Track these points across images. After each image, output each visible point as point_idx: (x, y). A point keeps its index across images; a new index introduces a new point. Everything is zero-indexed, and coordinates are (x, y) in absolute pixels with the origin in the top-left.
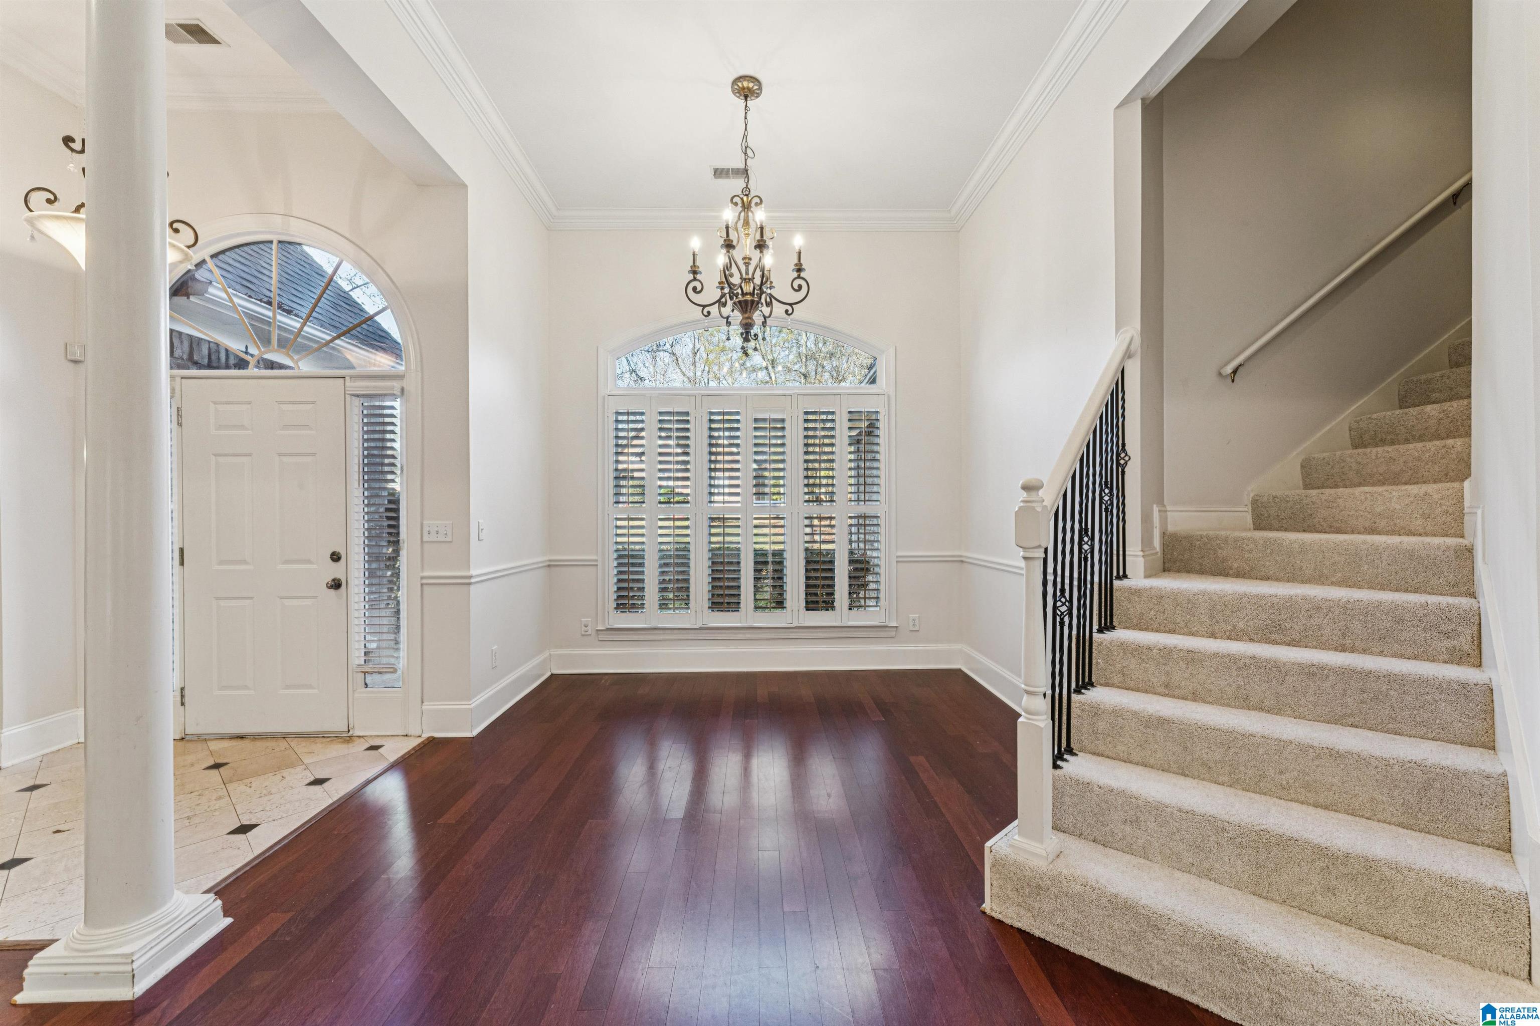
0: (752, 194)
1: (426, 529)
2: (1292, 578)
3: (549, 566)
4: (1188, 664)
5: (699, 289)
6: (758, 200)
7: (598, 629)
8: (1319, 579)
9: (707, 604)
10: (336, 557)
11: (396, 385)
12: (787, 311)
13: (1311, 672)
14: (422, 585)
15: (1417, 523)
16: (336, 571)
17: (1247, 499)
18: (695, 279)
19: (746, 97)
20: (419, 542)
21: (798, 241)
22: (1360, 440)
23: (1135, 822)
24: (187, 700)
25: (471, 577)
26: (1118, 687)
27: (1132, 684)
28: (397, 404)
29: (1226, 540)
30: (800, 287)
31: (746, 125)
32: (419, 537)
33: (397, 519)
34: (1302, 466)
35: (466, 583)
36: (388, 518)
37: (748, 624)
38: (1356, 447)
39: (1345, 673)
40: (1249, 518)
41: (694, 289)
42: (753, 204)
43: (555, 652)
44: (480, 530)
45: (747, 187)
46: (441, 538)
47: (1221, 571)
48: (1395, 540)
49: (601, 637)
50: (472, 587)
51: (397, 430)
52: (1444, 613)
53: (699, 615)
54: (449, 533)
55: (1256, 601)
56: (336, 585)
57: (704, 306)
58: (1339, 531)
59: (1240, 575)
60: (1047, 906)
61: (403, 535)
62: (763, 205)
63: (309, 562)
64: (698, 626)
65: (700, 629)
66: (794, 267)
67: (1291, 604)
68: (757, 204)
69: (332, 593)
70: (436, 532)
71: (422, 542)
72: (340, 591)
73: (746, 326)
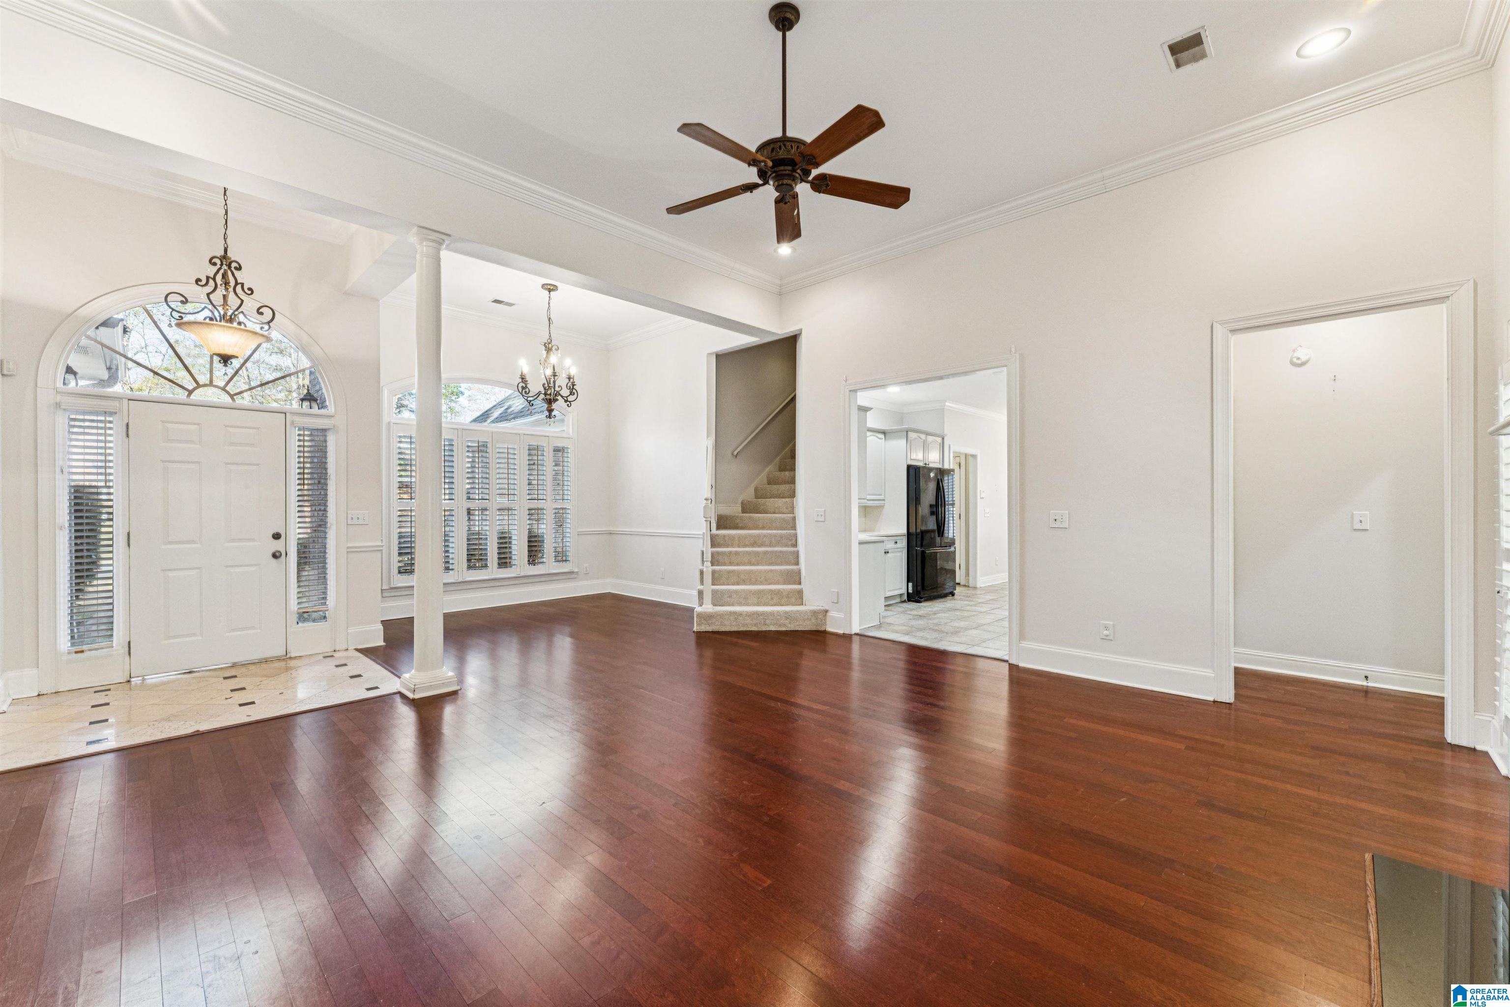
0: (553, 343)
1: (350, 517)
2: (757, 528)
4: (736, 555)
8: (763, 528)
10: (277, 536)
11: (328, 422)
12: (568, 405)
13: (765, 553)
14: (348, 553)
15: (785, 510)
16: (278, 545)
17: (740, 501)
19: (548, 291)
20: (345, 525)
22: (770, 482)
23: (730, 597)
25: (382, 546)
29: (738, 517)
31: (549, 309)
32: (345, 521)
34: (755, 490)
35: (379, 550)
37: (493, 577)
38: (768, 484)
39: (772, 552)
40: (740, 509)
45: (551, 339)
46: (361, 522)
47: (736, 527)
48: (780, 515)
50: (382, 552)
52: (790, 535)
54: (368, 518)
55: (750, 535)
56: (276, 556)
58: (767, 513)
59: (742, 528)
60: (714, 620)
63: (253, 540)
67: (759, 536)
69: (274, 561)
70: (358, 519)
71: (347, 525)
72: (280, 560)
73: (550, 411)
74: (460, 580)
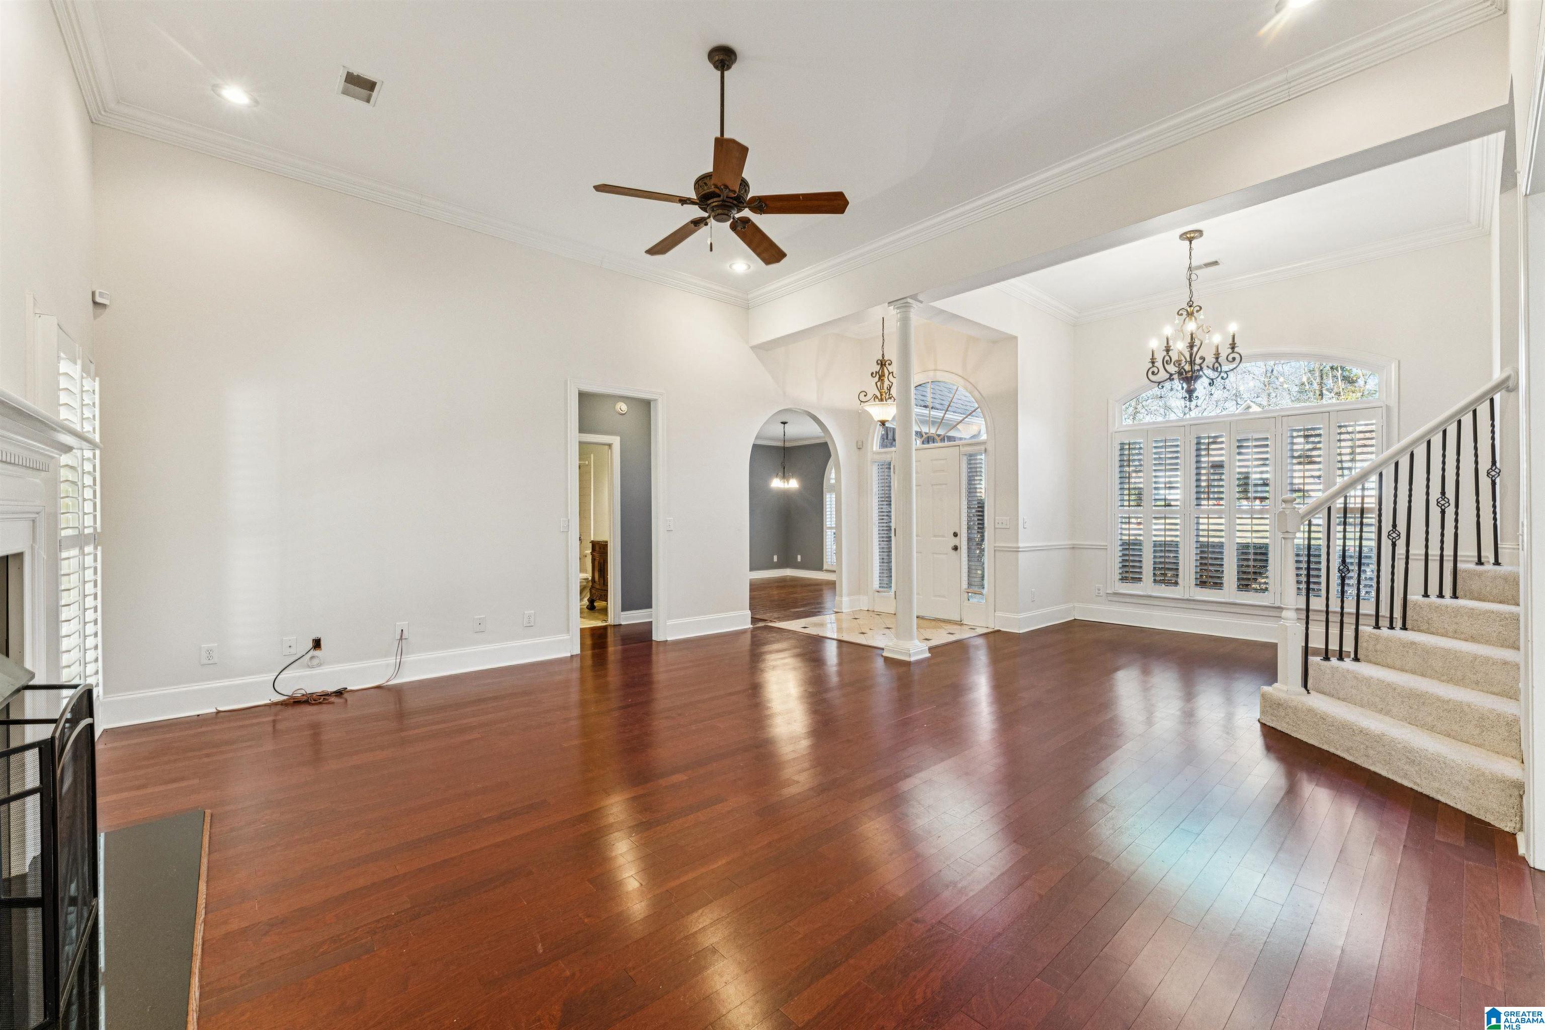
1: (997, 521)
3: (1073, 548)
5: (1156, 372)
6: (1198, 308)
7: (1108, 592)
9: (1193, 582)
10: (955, 535)
11: (983, 448)
14: (995, 550)
16: (955, 541)
18: (1153, 366)
19: (1191, 240)
20: (993, 527)
21: (1233, 327)
24: (897, 597)
25: (1019, 548)
26: (1425, 633)
27: (1434, 630)
28: (983, 457)
30: (1234, 359)
31: (1190, 259)
32: (993, 524)
33: (983, 516)
35: (1017, 551)
36: (979, 516)
37: (1231, 600)
41: (1153, 373)
42: (1195, 312)
43: (1076, 605)
44: (1024, 523)
45: (1191, 301)
46: (1004, 526)
49: (1110, 598)
50: (1020, 554)
51: (983, 466)
53: (1187, 589)
54: (1008, 524)
56: (956, 548)
57: (1159, 383)
61: (986, 525)
62: (1202, 311)
63: (942, 537)
64: (1186, 597)
65: (1187, 600)
66: (1229, 346)
68: (1198, 311)
69: (954, 552)
70: (1002, 523)
71: (995, 528)
72: (957, 552)
73: (1190, 392)
74: (1187, 597)
